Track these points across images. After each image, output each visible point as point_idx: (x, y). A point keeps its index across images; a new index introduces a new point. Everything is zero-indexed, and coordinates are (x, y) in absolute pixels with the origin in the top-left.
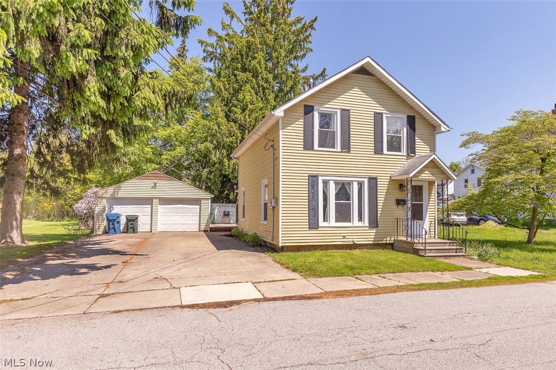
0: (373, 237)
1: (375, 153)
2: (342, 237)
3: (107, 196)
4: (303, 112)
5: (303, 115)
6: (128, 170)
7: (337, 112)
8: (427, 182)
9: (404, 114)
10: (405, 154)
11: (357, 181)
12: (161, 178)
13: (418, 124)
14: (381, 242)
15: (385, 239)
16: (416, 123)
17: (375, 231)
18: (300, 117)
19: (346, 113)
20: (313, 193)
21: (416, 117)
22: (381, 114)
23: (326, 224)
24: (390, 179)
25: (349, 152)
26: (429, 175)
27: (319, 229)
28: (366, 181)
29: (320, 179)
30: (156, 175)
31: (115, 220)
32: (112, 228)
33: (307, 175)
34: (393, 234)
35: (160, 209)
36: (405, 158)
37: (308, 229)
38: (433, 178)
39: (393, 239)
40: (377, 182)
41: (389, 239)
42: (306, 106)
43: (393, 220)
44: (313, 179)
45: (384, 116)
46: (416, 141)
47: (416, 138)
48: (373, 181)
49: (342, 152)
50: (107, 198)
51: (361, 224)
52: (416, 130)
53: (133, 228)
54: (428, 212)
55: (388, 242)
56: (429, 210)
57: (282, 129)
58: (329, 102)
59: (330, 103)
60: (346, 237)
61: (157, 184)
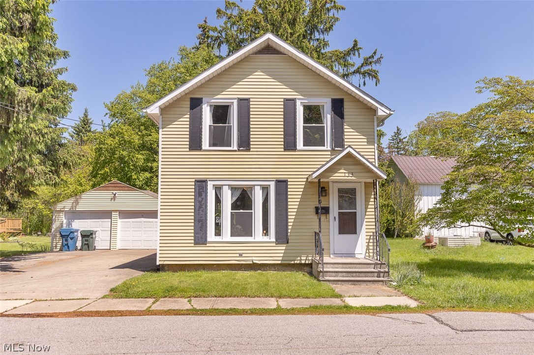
0: (282, 255)
1: (286, 149)
2: (238, 255)
3: (65, 209)
4: (189, 106)
5: (189, 109)
6: (53, 181)
7: (233, 102)
8: (363, 185)
9: (328, 98)
10: (329, 148)
11: (260, 185)
12: (122, 188)
13: (348, 109)
14: (293, 262)
15: (299, 258)
16: (345, 107)
17: (284, 248)
18: (185, 113)
19: (244, 103)
20: (200, 202)
21: (345, 100)
22: (294, 100)
23: (218, 239)
24: (307, 181)
25: (248, 149)
26: (347, 175)
27: (208, 245)
28: (272, 185)
29: (210, 185)
30: (116, 185)
31: (68, 236)
32: (66, 245)
33: (194, 180)
34: (310, 251)
35: (120, 223)
36: (329, 153)
37: (193, 245)
38: (353, 178)
39: (310, 258)
40: (287, 185)
41: (305, 258)
42: (192, 99)
43: (310, 234)
44: (201, 186)
45: (298, 103)
46: (345, 130)
47: (345, 127)
48: (282, 185)
49: (239, 150)
50: (66, 212)
51: (266, 239)
52: (345, 117)
53: (88, 244)
54: (365, 224)
55: (303, 262)
56: (365, 220)
57: (163, 128)
58: (223, 91)
59: (224, 93)
60: (244, 255)
61: (117, 195)
